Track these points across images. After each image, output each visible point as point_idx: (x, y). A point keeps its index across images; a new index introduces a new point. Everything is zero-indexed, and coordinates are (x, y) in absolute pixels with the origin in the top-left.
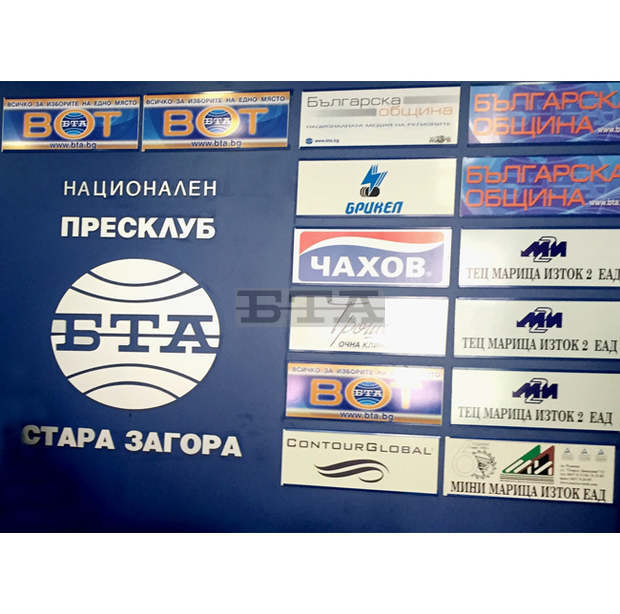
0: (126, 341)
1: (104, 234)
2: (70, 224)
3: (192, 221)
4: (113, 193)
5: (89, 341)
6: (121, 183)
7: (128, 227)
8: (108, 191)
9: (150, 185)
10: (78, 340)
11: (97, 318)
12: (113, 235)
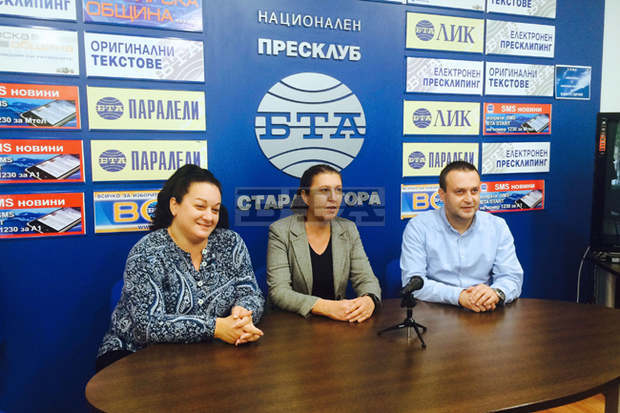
0: (308, 131)
1: (289, 53)
2: (265, 44)
3: (347, 47)
4: (294, 23)
5: (282, 132)
6: (299, 16)
7: (305, 49)
8: (291, 22)
9: (319, 20)
10: (275, 132)
11: (287, 115)
12: (296, 54)
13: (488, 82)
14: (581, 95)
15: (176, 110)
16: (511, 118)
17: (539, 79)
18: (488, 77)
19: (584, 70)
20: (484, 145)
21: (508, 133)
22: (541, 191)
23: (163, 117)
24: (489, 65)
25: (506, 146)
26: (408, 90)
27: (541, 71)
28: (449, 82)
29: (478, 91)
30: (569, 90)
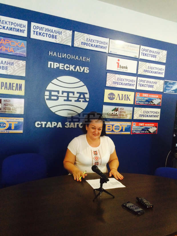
0: (66, 98)
1: (60, 68)
2: (51, 64)
3: (84, 68)
4: (63, 57)
5: (56, 98)
6: (65, 54)
7: (67, 67)
9: (73, 56)
10: (52, 98)
11: (58, 92)
12: (63, 69)
13: (138, 85)
14: (174, 92)
15: (13, 86)
16: (146, 99)
17: (158, 85)
18: (138, 83)
19: (175, 83)
20: (135, 108)
21: (144, 104)
22: (156, 127)
23: (7, 89)
24: (139, 78)
25: (144, 109)
26: (107, 85)
27: (159, 82)
28: (123, 84)
29: (134, 88)
30: (169, 90)
